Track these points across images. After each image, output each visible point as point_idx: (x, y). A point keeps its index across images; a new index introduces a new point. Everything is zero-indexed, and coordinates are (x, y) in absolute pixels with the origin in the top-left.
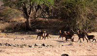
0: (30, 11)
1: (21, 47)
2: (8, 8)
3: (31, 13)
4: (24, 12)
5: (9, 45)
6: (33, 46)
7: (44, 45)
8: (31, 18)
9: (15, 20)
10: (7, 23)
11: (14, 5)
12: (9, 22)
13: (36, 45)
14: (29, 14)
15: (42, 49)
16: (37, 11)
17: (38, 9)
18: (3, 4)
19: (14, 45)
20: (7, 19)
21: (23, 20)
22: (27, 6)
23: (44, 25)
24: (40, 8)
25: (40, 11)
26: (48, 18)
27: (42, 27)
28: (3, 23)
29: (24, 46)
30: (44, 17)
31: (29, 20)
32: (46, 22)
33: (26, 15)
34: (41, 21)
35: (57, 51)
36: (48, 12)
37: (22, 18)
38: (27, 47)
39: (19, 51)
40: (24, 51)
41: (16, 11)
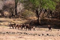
0: (40, 13)
1: (34, 35)
2: (27, 11)
3: (41, 14)
4: (37, 14)
5: (27, 34)
6: (41, 35)
7: (48, 35)
8: (41, 17)
9: (30, 18)
10: (26, 20)
11: (31, 9)
12: (27, 19)
13: (43, 34)
14: (40, 15)
15: (47, 37)
16: (44, 13)
17: (45, 12)
18: (24, 8)
19: (30, 34)
20: (26, 17)
21: (36, 18)
22: (39, 10)
23: (48, 22)
24: (47, 11)
25: (46, 13)
26: (51, 18)
27: (47, 23)
28: (23, 20)
29: (36, 35)
30: (49, 17)
31: (40, 18)
32: (50, 20)
33: (38, 16)
34: (47, 20)
35: (56, 39)
36: (51, 14)
37: (35, 17)
38: (38, 36)
39: (32, 38)
40: (35, 38)
41: (32, 12)
